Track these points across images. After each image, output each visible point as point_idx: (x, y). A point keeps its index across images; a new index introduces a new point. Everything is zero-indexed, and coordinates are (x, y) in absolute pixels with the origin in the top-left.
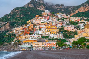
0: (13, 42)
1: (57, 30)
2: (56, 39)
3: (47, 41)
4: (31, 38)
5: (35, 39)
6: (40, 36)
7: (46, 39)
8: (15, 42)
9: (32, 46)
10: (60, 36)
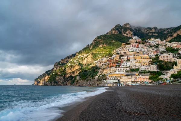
0: (97, 77)
1: (149, 60)
2: (149, 72)
3: (138, 75)
4: (117, 71)
5: (122, 73)
6: (129, 69)
7: (136, 72)
8: (99, 76)
9: (119, 81)
10: (154, 68)
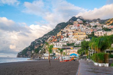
3: (72, 49)
4: (55, 45)
5: (59, 47)
8: (42, 50)
9: (54, 54)
